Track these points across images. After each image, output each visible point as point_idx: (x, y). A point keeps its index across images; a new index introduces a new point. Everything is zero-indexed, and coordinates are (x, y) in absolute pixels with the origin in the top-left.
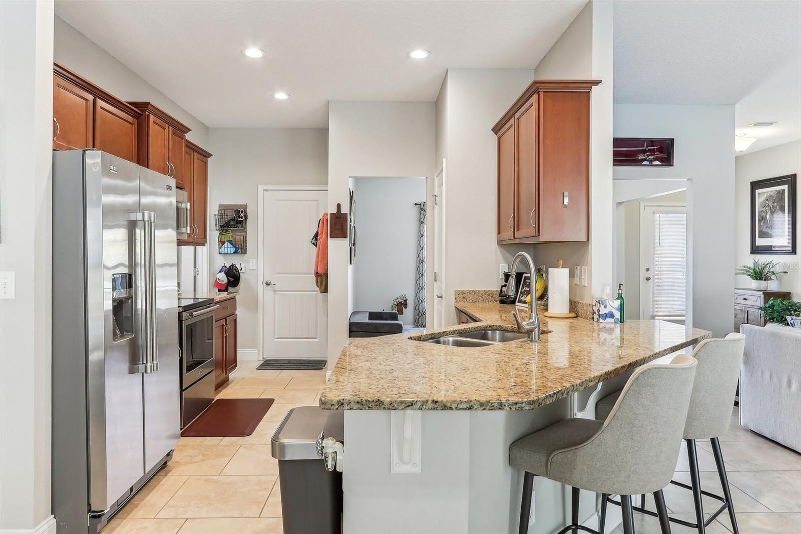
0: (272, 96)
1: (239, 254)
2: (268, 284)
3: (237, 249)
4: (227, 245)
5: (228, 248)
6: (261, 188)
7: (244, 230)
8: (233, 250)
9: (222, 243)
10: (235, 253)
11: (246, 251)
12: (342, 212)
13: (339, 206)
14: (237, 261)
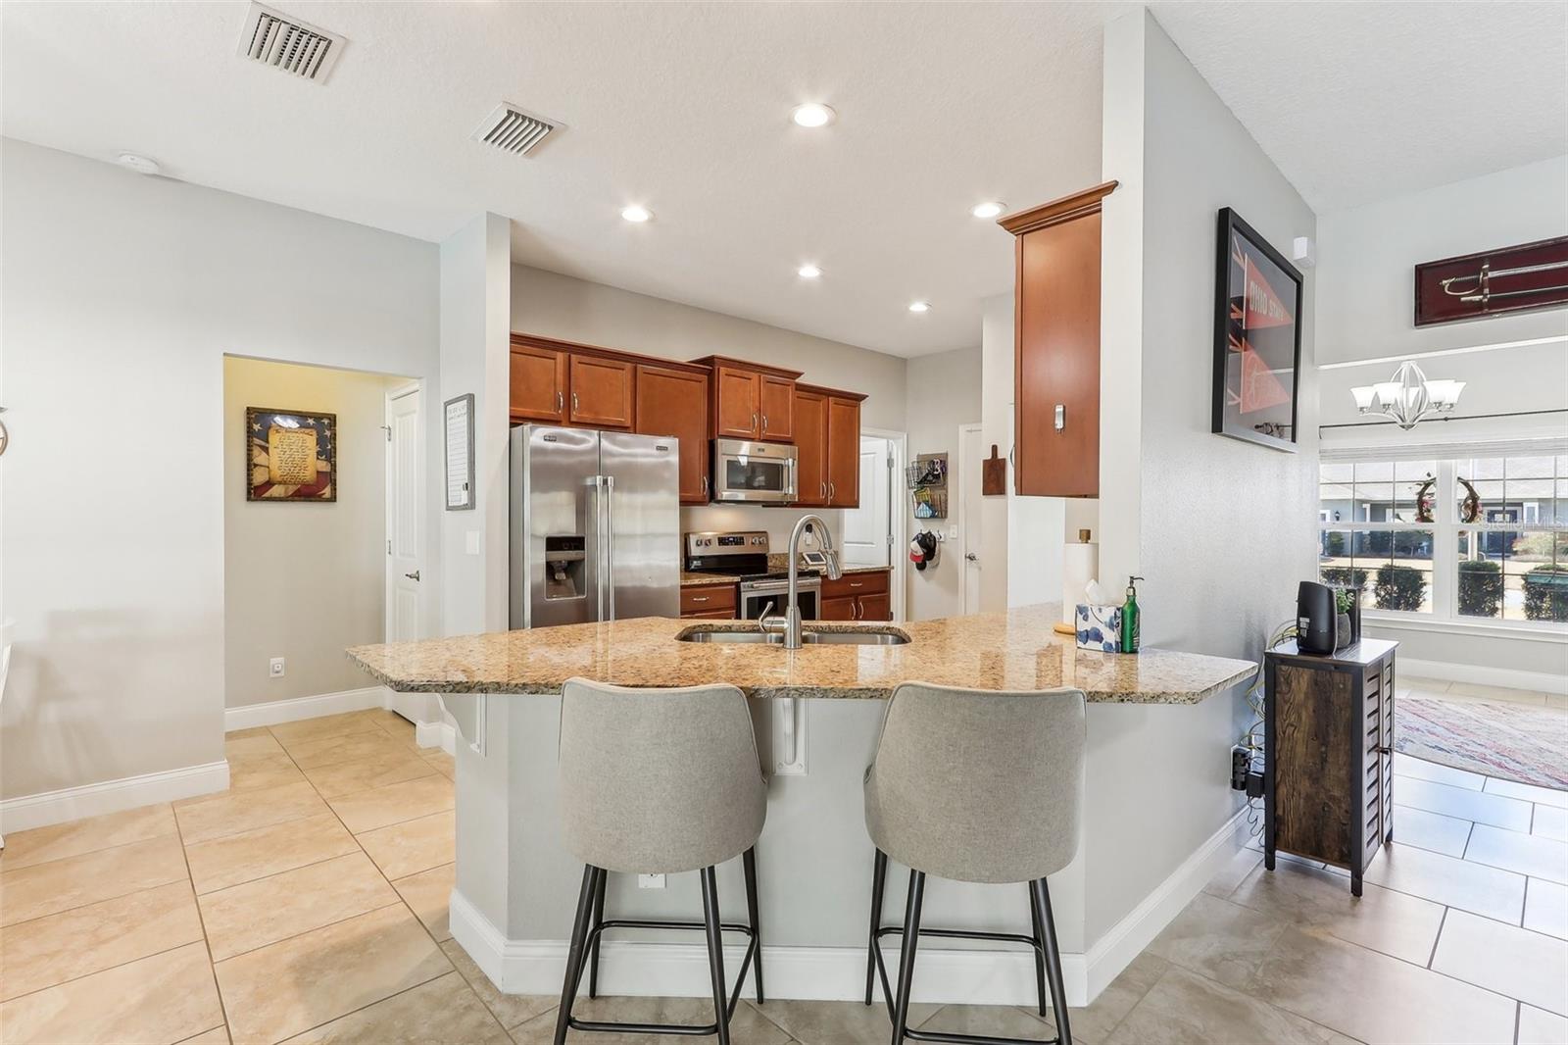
0: (907, 309)
1: (937, 517)
2: (972, 558)
3: (934, 512)
4: (923, 506)
5: (926, 512)
6: (962, 429)
7: (944, 486)
8: (929, 513)
9: (919, 504)
10: (933, 516)
11: (946, 512)
12: (1000, 457)
13: (995, 448)
14: (935, 528)
